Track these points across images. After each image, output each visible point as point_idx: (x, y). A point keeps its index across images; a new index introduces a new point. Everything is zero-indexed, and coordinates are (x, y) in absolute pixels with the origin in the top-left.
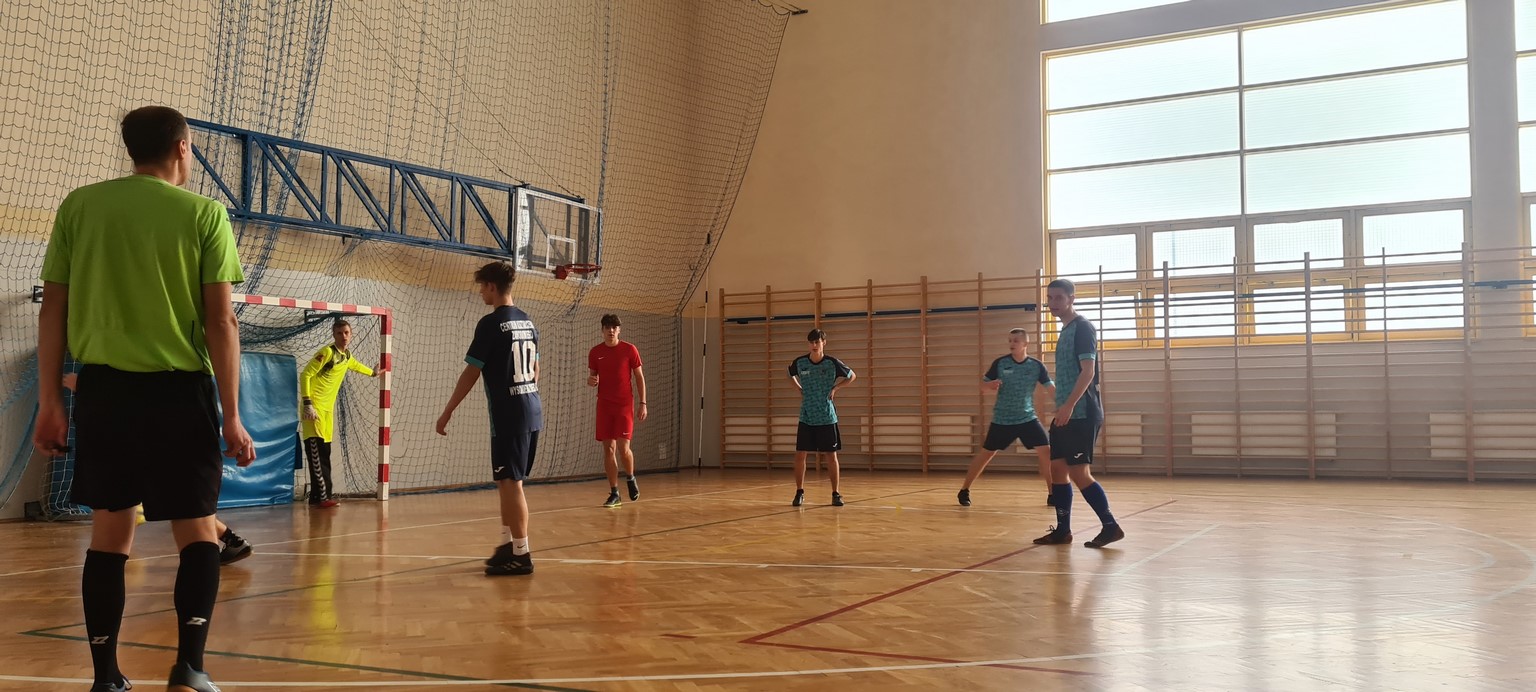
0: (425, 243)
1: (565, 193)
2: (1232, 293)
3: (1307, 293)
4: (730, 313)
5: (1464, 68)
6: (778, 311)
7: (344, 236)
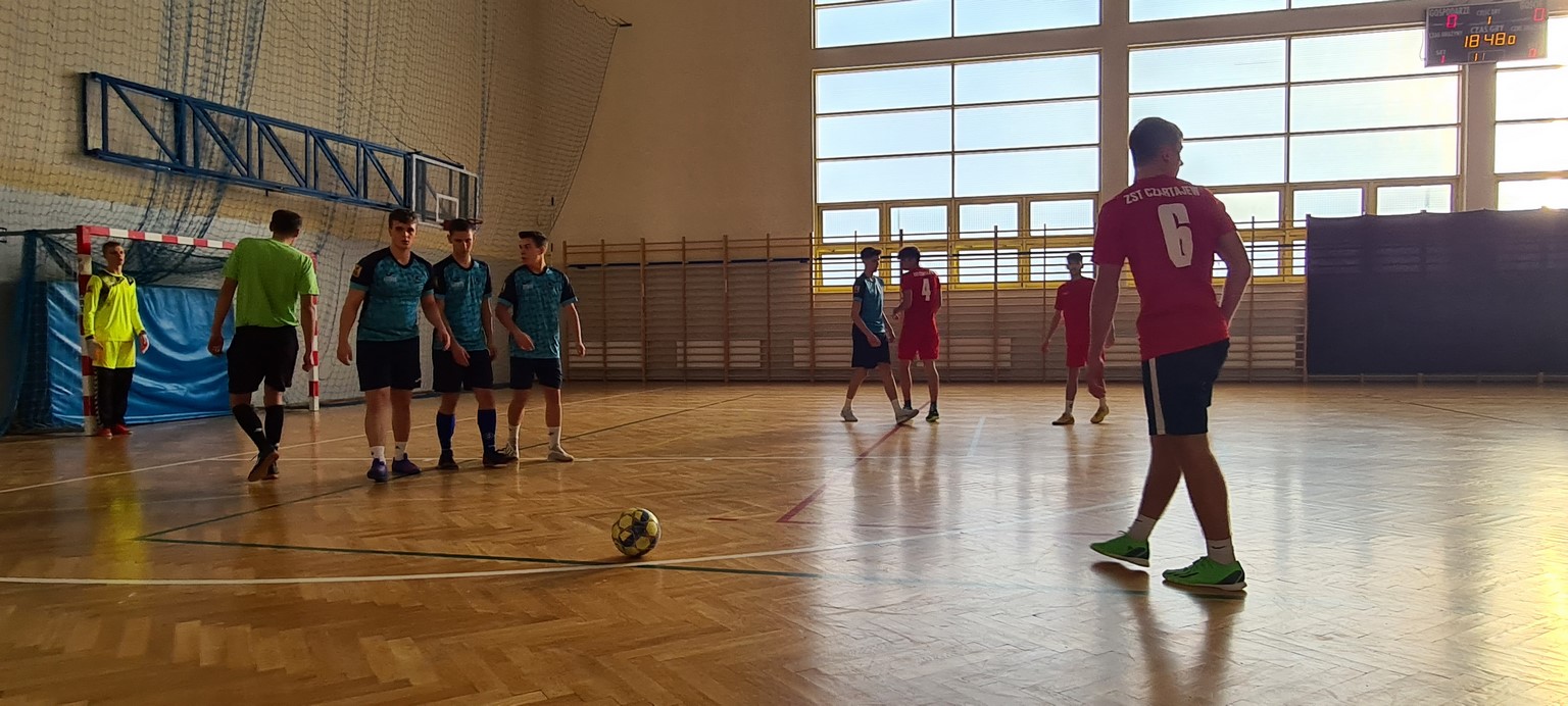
0: (336, 198)
1: (446, 159)
3: (996, 254)
4: (571, 260)
5: (1096, 102)
6: (610, 259)
7: (267, 190)
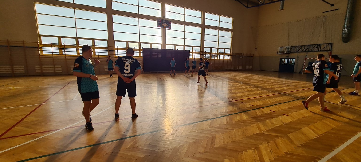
2: (76, 49)
5: (107, 23)
